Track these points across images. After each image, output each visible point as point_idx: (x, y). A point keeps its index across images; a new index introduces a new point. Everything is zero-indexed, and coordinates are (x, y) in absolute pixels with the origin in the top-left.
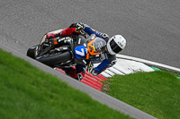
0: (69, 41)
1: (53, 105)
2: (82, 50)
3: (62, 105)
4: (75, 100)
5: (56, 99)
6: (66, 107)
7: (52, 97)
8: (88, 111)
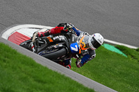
0: (64, 39)
1: (6, 67)
2: (76, 46)
3: (13, 68)
4: (23, 63)
5: (8, 62)
6: (16, 69)
7: (4, 61)
8: (32, 72)
